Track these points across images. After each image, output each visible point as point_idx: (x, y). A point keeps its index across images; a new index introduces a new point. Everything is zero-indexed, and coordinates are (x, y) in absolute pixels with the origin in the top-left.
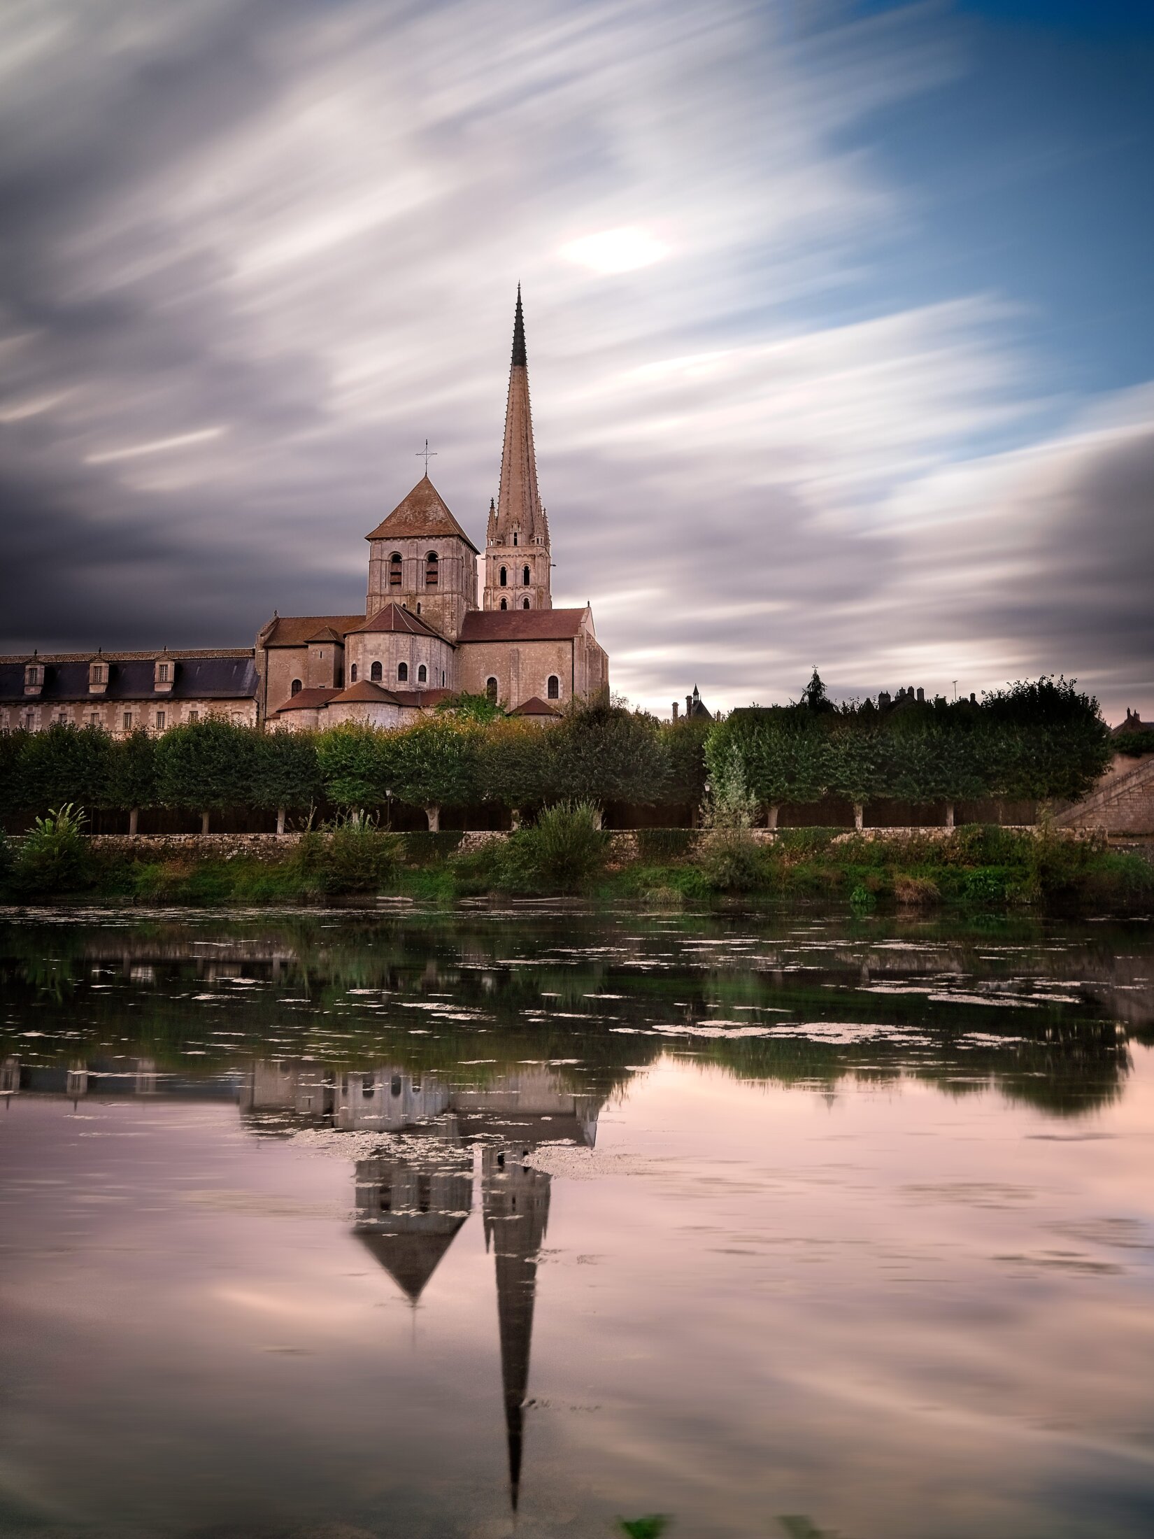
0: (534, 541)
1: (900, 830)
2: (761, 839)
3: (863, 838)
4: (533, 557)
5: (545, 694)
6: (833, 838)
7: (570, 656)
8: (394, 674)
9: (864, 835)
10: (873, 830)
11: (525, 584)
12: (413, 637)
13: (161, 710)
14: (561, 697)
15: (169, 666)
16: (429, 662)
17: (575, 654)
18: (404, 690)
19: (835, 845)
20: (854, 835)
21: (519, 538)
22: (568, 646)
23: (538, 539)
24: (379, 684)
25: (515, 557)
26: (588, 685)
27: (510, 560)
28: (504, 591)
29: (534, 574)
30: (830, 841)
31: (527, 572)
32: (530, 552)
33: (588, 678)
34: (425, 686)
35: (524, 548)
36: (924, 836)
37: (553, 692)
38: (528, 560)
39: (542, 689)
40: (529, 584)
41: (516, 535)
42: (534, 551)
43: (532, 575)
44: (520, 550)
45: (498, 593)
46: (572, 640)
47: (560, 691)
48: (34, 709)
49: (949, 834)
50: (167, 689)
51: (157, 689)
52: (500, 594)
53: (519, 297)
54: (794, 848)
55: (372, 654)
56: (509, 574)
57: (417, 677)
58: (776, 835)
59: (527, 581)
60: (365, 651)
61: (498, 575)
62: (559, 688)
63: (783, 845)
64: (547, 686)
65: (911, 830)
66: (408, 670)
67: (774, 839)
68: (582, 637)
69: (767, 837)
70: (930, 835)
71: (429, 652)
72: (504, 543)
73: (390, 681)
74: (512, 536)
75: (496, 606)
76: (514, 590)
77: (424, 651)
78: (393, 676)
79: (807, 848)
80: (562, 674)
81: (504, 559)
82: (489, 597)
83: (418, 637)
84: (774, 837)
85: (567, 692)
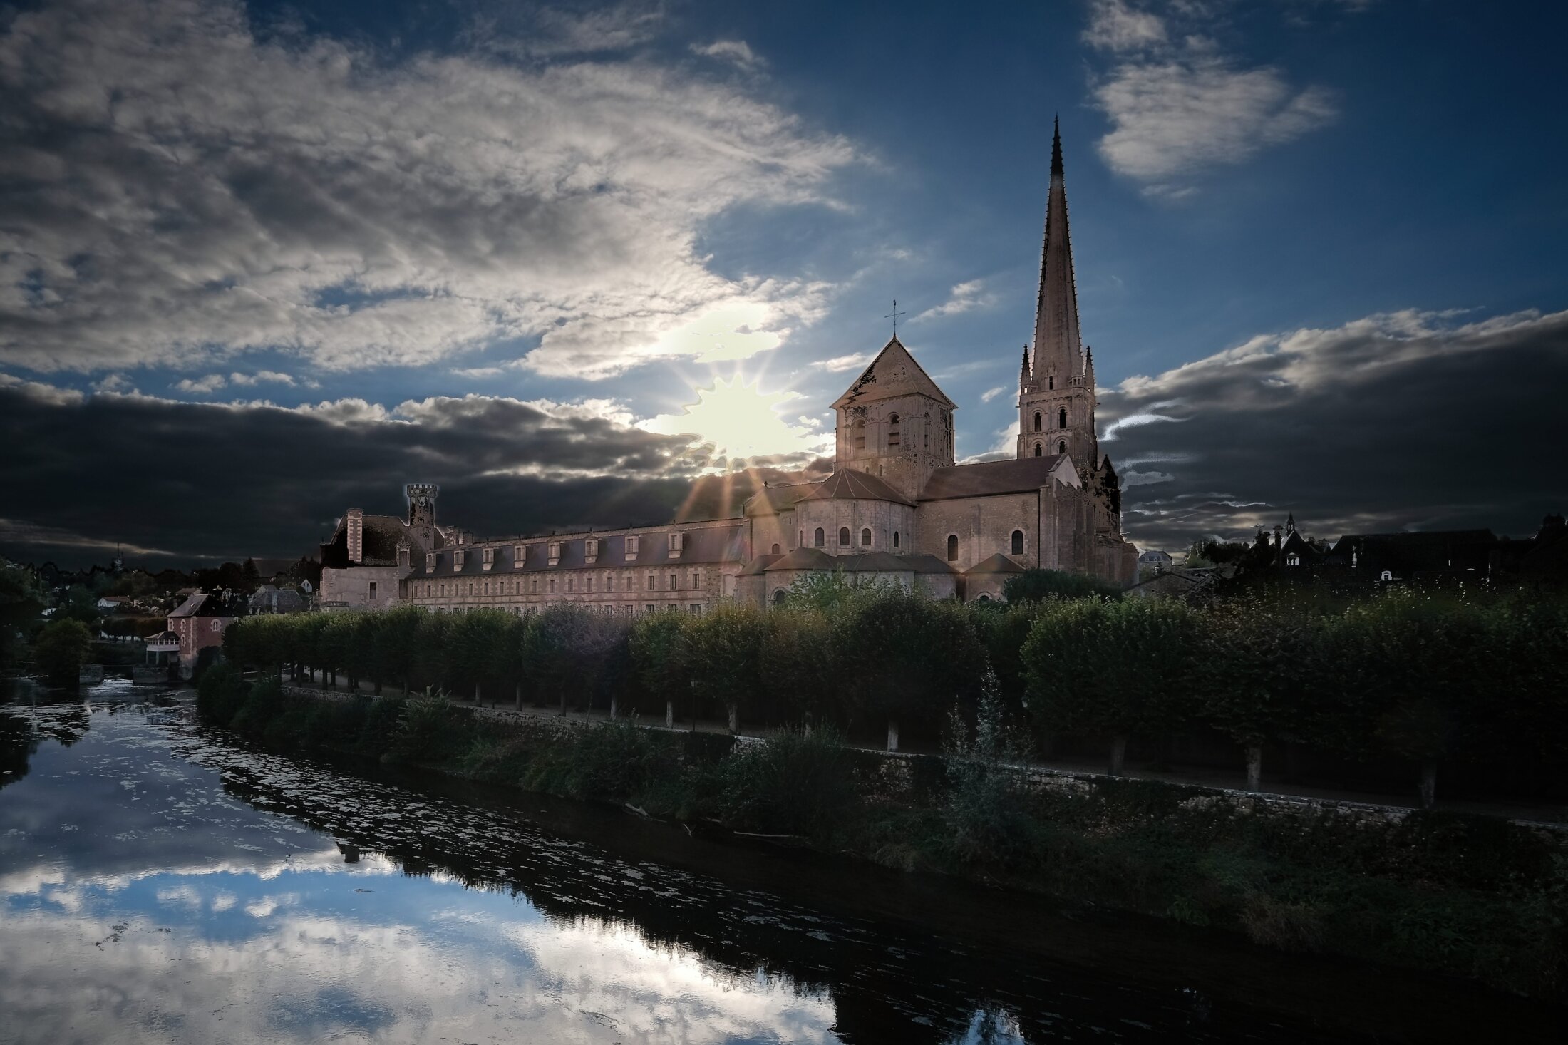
0: (1071, 382)
1: (1301, 802)
2: (1071, 787)
3: (1233, 807)
4: (1070, 398)
5: (1009, 550)
6: (1182, 801)
7: (1036, 509)
8: (835, 539)
9: (1235, 803)
10: (1251, 797)
11: (1061, 428)
12: (854, 502)
13: (673, 574)
14: (1026, 552)
15: (678, 536)
16: (873, 525)
17: (1041, 506)
18: (846, 554)
19: (1185, 810)
20: (1218, 801)
21: (1054, 382)
22: (1033, 499)
23: (1075, 380)
24: (822, 550)
25: (1049, 401)
26: (1057, 539)
27: (1044, 405)
28: (1039, 436)
29: (1070, 416)
30: (1178, 804)
31: (1063, 415)
32: (1065, 394)
33: (1057, 532)
34: (870, 548)
35: (1059, 391)
36: (1346, 817)
37: (1017, 548)
38: (1065, 403)
39: (1005, 545)
40: (1065, 427)
41: (1051, 378)
42: (1070, 393)
43: (1069, 417)
44: (1055, 393)
45: (1032, 439)
46: (1038, 491)
47: (1025, 546)
48: (592, 574)
49: (1397, 821)
50: (677, 556)
51: (670, 556)
52: (1033, 440)
53: (1057, 131)
54: (1118, 807)
55: (815, 521)
56: (1044, 418)
57: (860, 541)
58: (1094, 786)
59: (1063, 423)
60: (809, 518)
61: (1032, 421)
62: (1024, 543)
63: (1103, 800)
64: (1010, 541)
65: (1322, 805)
66: (850, 534)
67: (1090, 791)
68: (1050, 487)
69: (1081, 786)
70: (1358, 818)
71: (873, 515)
72: (1039, 388)
73: (831, 547)
74: (1048, 381)
75: (1030, 453)
76: (1049, 435)
77: (868, 513)
78: (834, 542)
79: (1139, 809)
80: (1027, 528)
81: (1038, 405)
82: (1023, 444)
83: (860, 502)
84: (1091, 787)
85: (1033, 546)
